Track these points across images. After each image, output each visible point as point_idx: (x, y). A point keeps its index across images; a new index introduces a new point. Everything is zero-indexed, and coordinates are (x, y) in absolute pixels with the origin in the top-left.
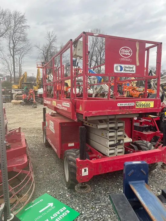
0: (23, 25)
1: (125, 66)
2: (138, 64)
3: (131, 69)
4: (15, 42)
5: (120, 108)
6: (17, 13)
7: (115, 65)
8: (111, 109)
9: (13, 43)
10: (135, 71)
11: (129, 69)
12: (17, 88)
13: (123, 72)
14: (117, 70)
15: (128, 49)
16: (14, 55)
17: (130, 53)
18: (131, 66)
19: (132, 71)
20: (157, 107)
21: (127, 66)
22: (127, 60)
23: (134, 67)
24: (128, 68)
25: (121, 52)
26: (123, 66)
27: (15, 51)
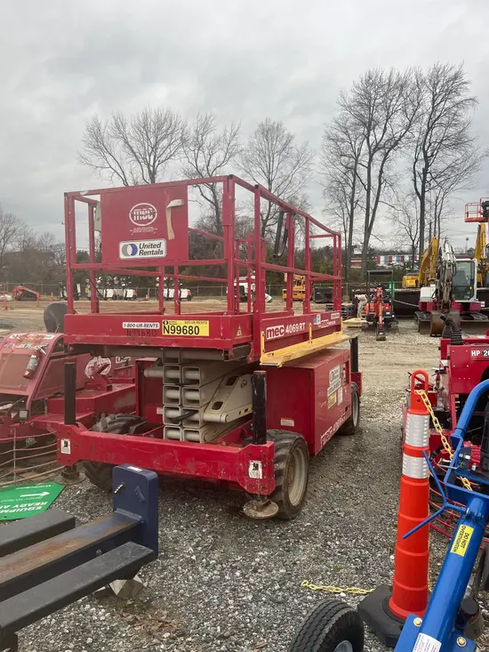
0: (457, 99)
1: (142, 242)
2: (171, 235)
3: (156, 249)
4: (429, 154)
5: (129, 332)
6: (441, 70)
7: (122, 245)
8: (110, 334)
9: (426, 157)
10: (164, 253)
11: (151, 250)
12: (414, 284)
13: (137, 256)
14: (125, 254)
15: (147, 207)
16: (423, 191)
17: (153, 214)
18: (156, 242)
19: (157, 253)
20: (220, 337)
21: (147, 243)
22: (145, 230)
23: (163, 243)
24: (148, 247)
25: (132, 215)
26: (137, 244)
27: (428, 179)
